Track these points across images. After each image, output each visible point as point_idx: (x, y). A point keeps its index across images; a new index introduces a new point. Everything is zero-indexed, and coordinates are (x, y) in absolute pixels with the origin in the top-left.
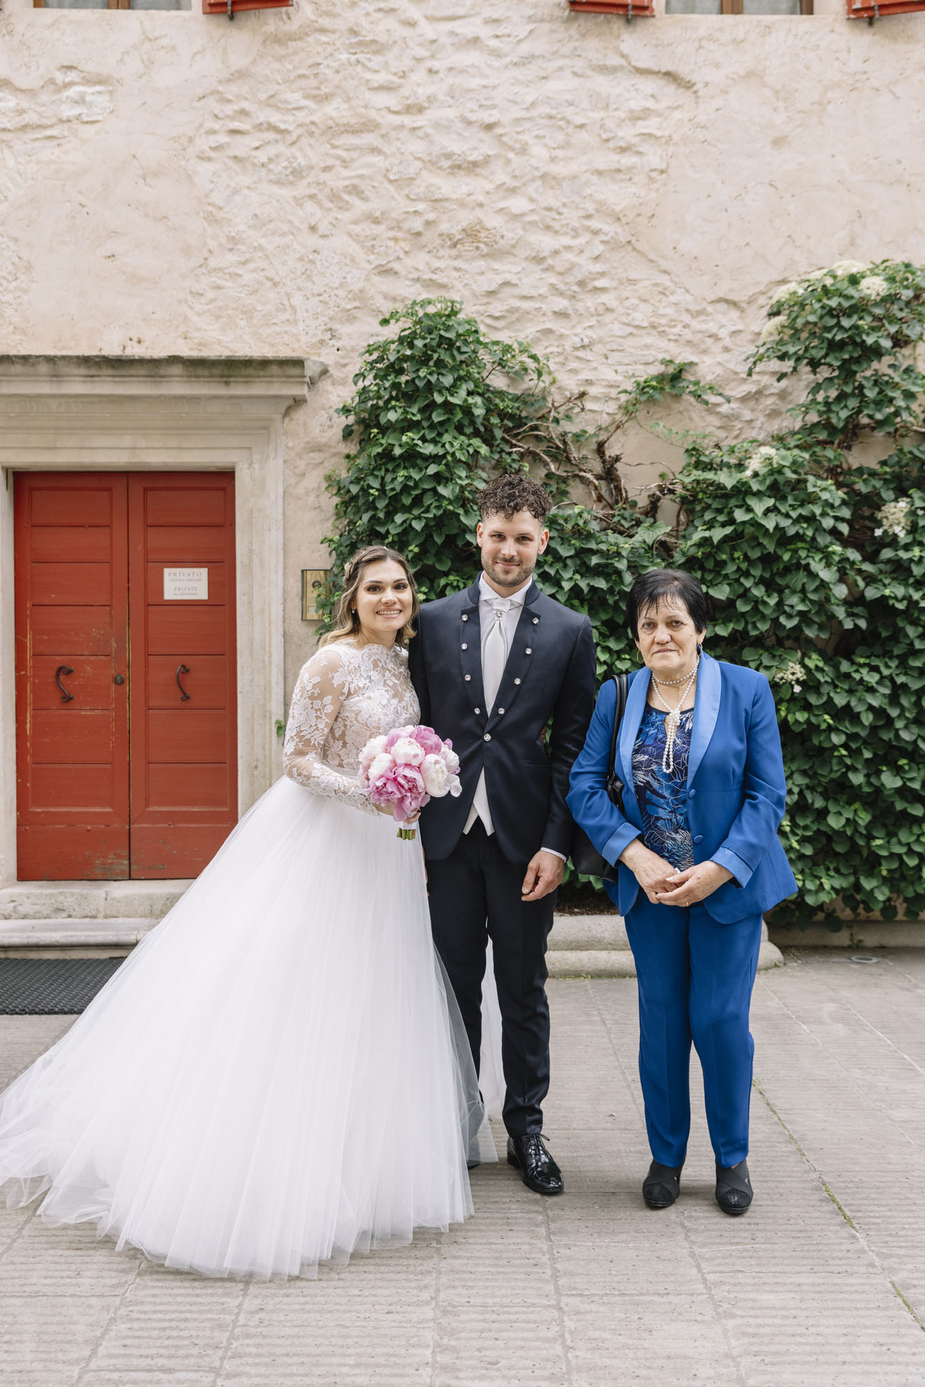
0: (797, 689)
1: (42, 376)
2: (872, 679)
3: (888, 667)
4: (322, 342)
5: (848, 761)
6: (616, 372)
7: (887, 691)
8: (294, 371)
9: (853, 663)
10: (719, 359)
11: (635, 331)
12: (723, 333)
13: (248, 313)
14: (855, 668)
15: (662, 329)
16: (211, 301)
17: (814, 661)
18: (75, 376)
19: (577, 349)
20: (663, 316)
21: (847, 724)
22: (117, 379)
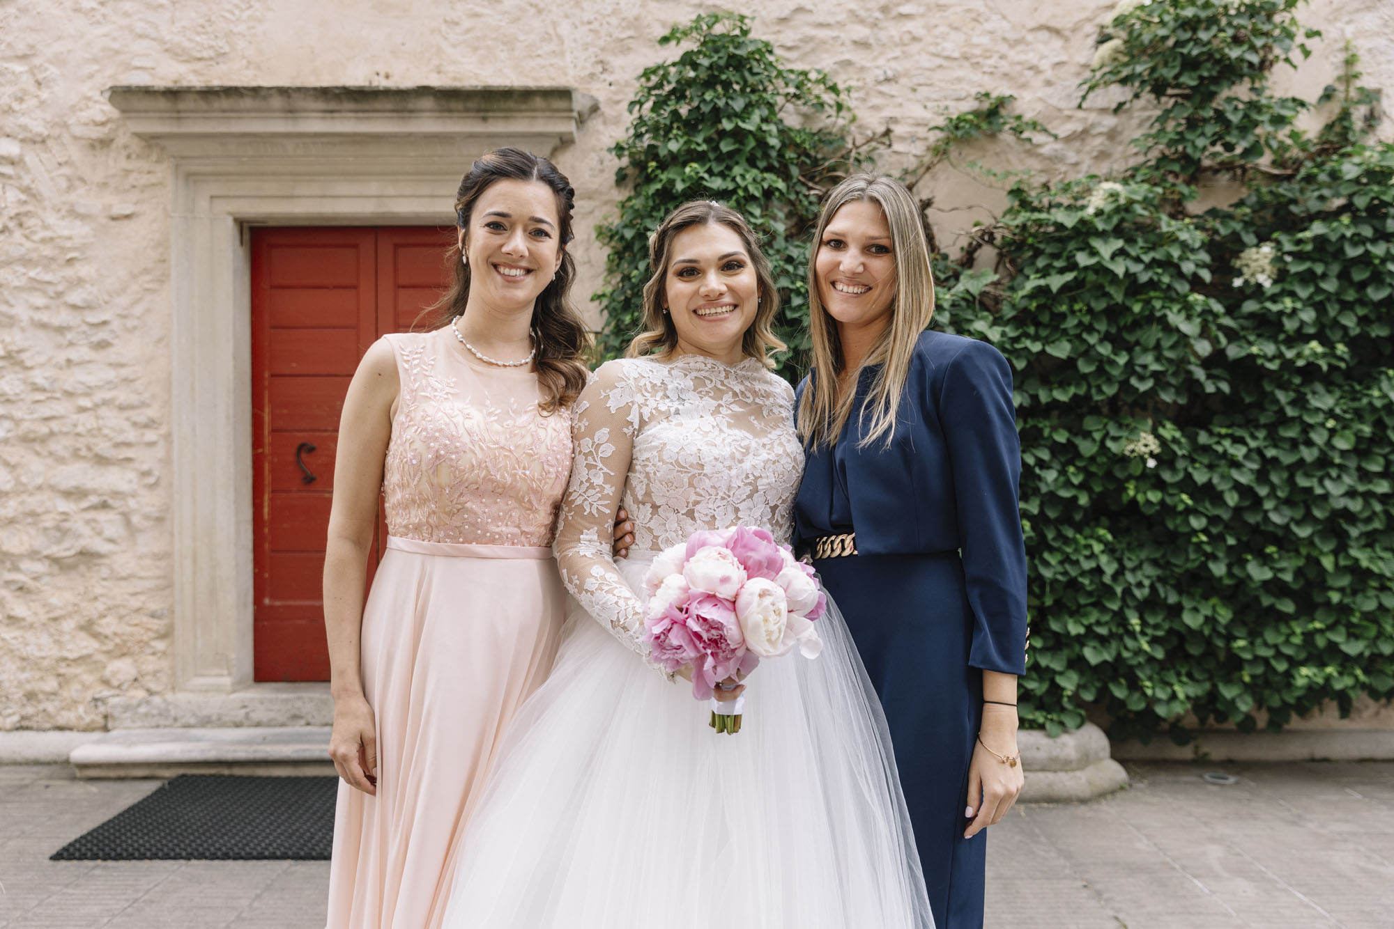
0: (1151, 463)
1: (274, 111)
2: (1239, 452)
3: (1254, 437)
4: (592, 76)
5: (1208, 549)
6: (925, 107)
7: (1255, 466)
8: (560, 104)
9: (1211, 434)
10: (1040, 94)
11: (945, 63)
12: (1045, 65)
13: (509, 43)
14: (1216, 439)
15: (974, 60)
16: (468, 31)
17: (1169, 431)
18: (313, 111)
19: (879, 83)
20: (977, 46)
21: (1208, 505)
22: (360, 115)
